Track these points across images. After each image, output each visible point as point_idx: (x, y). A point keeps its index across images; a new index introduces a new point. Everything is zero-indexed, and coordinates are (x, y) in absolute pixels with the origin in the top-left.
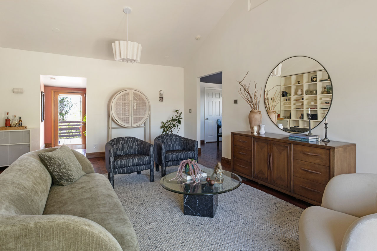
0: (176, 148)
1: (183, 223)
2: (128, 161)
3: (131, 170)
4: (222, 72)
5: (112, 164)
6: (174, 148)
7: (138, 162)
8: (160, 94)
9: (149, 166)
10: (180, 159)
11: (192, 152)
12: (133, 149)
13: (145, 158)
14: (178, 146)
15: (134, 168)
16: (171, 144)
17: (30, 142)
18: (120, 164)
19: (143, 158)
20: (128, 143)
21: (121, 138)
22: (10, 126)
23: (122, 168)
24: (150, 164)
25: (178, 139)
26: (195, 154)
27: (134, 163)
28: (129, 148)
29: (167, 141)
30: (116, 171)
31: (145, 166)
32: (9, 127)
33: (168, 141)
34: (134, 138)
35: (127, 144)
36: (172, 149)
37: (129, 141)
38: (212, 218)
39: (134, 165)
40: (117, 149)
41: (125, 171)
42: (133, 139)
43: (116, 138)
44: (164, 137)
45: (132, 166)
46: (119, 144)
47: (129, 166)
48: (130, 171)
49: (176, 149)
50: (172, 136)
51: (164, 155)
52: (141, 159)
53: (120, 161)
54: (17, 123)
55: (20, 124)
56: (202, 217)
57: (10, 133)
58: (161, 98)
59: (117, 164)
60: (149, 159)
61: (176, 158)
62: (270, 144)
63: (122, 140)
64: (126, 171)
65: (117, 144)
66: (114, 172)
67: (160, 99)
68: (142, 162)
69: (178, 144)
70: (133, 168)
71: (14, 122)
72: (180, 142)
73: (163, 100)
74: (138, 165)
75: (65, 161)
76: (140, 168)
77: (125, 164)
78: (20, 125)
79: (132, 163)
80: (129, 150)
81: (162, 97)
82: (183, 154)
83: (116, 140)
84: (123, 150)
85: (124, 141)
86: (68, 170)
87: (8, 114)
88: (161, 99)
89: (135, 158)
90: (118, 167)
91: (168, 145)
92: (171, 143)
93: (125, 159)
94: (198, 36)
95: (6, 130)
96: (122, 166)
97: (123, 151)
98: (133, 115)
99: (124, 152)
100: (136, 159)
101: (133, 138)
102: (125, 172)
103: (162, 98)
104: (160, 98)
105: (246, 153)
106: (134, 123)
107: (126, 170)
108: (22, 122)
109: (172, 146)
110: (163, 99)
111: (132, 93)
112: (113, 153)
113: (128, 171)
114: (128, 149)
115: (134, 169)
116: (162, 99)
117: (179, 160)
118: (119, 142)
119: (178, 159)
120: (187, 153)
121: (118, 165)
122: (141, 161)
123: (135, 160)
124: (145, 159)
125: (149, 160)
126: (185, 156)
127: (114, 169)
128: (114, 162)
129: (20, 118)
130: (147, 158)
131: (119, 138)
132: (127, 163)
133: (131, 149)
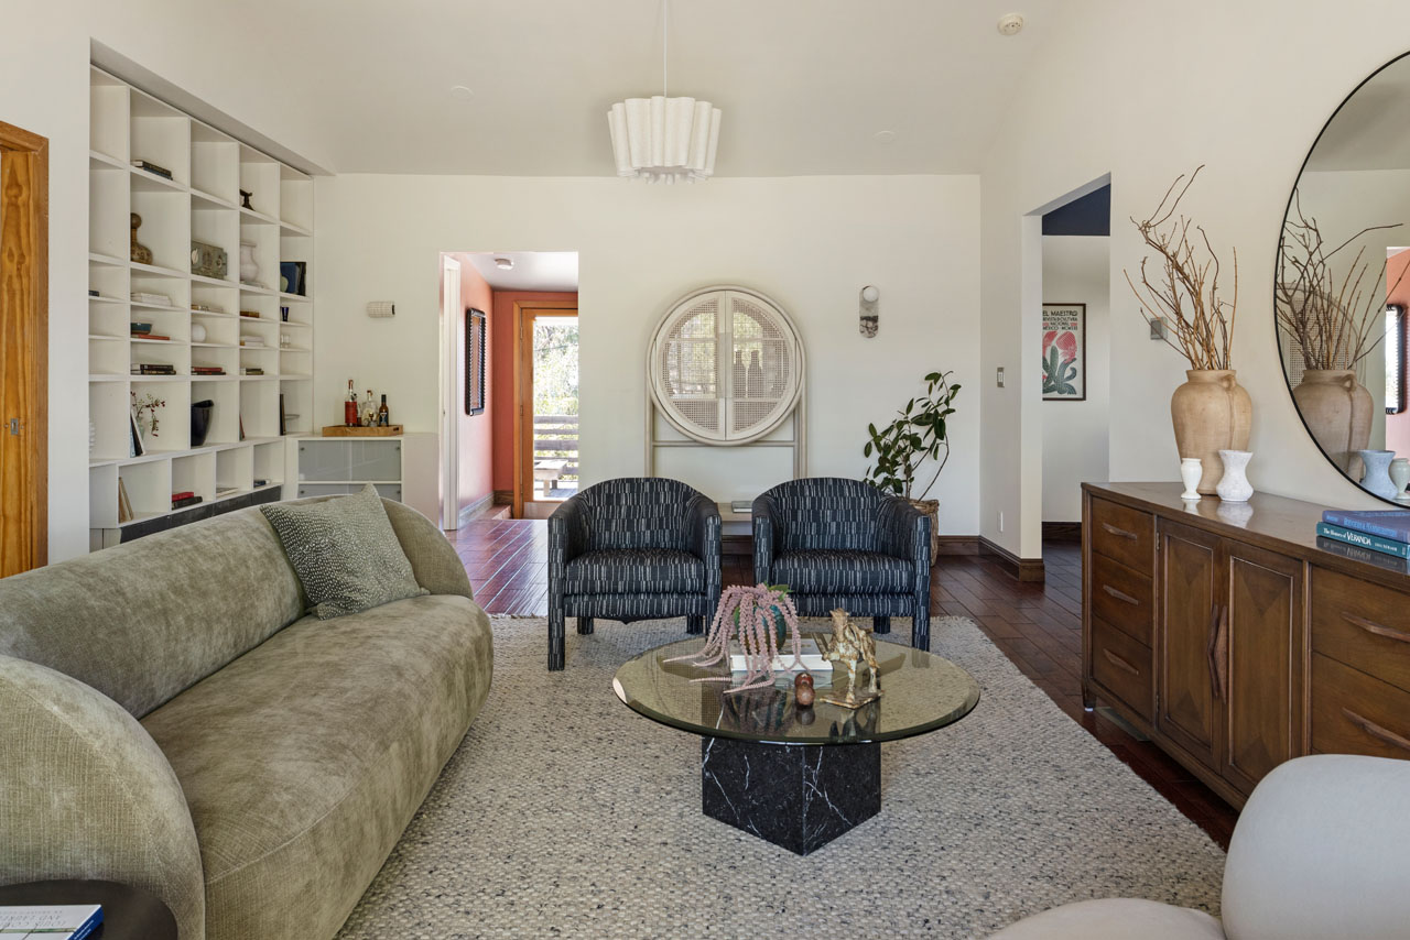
0: (855, 540)
1: (669, 841)
2: (616, 572)
3: (624, 606)
4: (1107, 189)
5: (557, 575)
6: (844, 541)
7: (654, 578)
8: (865, 304)
9: (697, 601)
10: (840, 589)
11: (902, 564)
12: (667, 527)
13: (682, 566)
14: (865, 534)
15: (638, 604)
16: (834, 525)
17: (400, 480)
18: (586, 578)
19: (676, 567)
20: (651, 502)
21: (630, 480)
22: (358, 424)
23: (593, 594)
24: (704, 594)
25: (869, 500)
26: (912, 576)
27: (638, 583)
28: (653, 520)
29: (813, 507)
30: (570, 605)
31: (683, 601)
32: (354, 425)
33: (820, 507)
34: (678, 484)
35: (647, 507)
36: (837, 542)
37: (658, 494)
38: (797, 857)
39: (638, 592)
40: (608, 523)
41: (601, 608)
42: (671, 489)
43: (609, 482)
44: (802, 488)
45: (630, 591)
46: (618, 503)
47: (620, 590)
48: (624, 611)
49: (855, 546)
50: (842, 488)
51: (765, 564)
52: (664, 570)
53: (586, 569)
54: (371, 416)
55: (383, 418)
56: (764, 841)
57: (350, 445)
58: (867, 319)
59: (574, 578)
60: (698, 571)
61: (818, 580)
62: (1221, 560)
63: (632, 491)
64: (607, 610)
65: (609, 502)
66: (563, 607)
67: (864, 322)
68: (667, 583)
69: (865, 525)
70: (632, 602)
71: (368, 410)
72: (874, 518)
73: (876, 328)
74: (656, 593)
75: (338, 538)
76: (660, 605)
77: (601, 583)
78: (383, 423)
79: (631, 580)
80: (652, 532)
81: (871, 315)
82: (852, 568)
83: (607, 486)
84: (630, 528)
85: (638, 495)
86: (343, 568)
87: (350, 383)
88: (870, 322)
89: (642, 562)
90: (576, 591)
91: (818, 526)
92: (834, 519)
93: (607, 562)
94: (1010, 18)
95: (343, 435)
96: (593, 588)
97: (628, 534)
98: (730, 395)
99: (632, 537)
100: (645, 569)
101: (672, 483)
102: (604, 612)
103: (875, 319)
104: (862, 319)
105: (1133, 596)
106: (739, 426)
107: (608, 606)
108: (387, 411)
109: (838, 533)
110: (879, 323)
111: (730, 303)
112: (561, 534)
113: (614, 611)
114: (648, 527)
115: (638, 608)
116: (870, 324)
117: (832, 595)
118: (619, 497)
119: (830, 589)
120: (876, 565)
121: (577, 583)
122: (664, 578)
123: (641, 569)
124: (682, 573)
125: (699, 576)
126: (864, 579)
127: (565, 595)
128: (565, 567)
129: (384, 397)
130: (690, 569)
131: (623, 480)
132: (609, 578)
133: (661, 527)
